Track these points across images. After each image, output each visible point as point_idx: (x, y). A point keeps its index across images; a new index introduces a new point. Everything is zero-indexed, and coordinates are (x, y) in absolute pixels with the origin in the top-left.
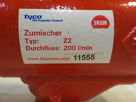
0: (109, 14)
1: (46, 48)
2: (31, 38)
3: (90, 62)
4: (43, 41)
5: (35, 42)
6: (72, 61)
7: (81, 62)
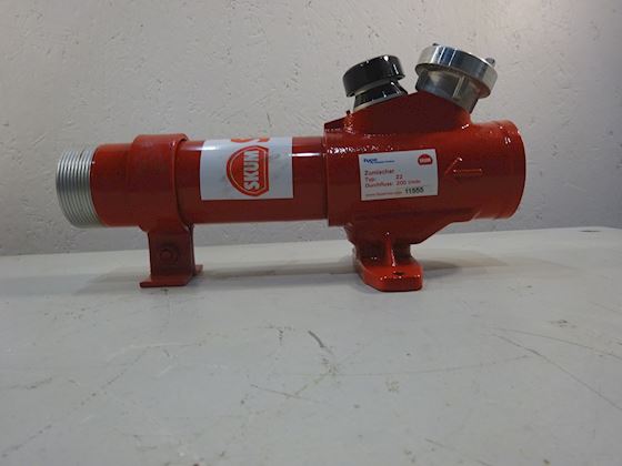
0: (432, 153)
1: (382, 184)
2: (370, 177)
3: (420, 194)
4: (379, 178)
5: (372, 180)
6: (404, 195)
7: (411, 195)
